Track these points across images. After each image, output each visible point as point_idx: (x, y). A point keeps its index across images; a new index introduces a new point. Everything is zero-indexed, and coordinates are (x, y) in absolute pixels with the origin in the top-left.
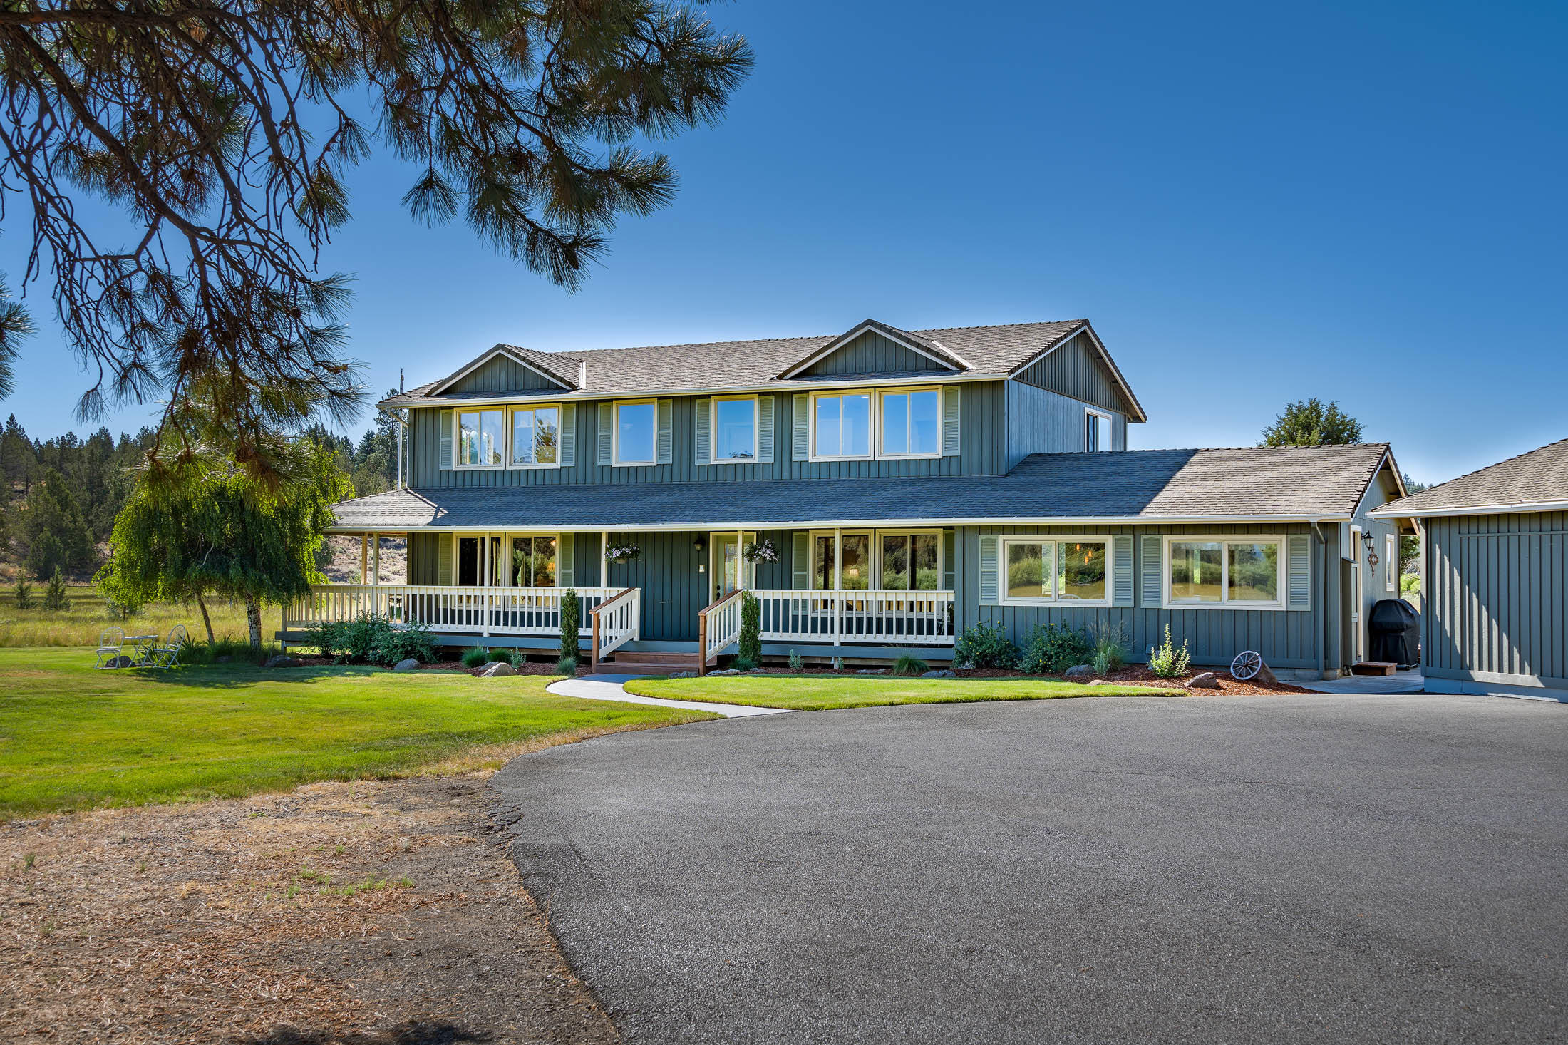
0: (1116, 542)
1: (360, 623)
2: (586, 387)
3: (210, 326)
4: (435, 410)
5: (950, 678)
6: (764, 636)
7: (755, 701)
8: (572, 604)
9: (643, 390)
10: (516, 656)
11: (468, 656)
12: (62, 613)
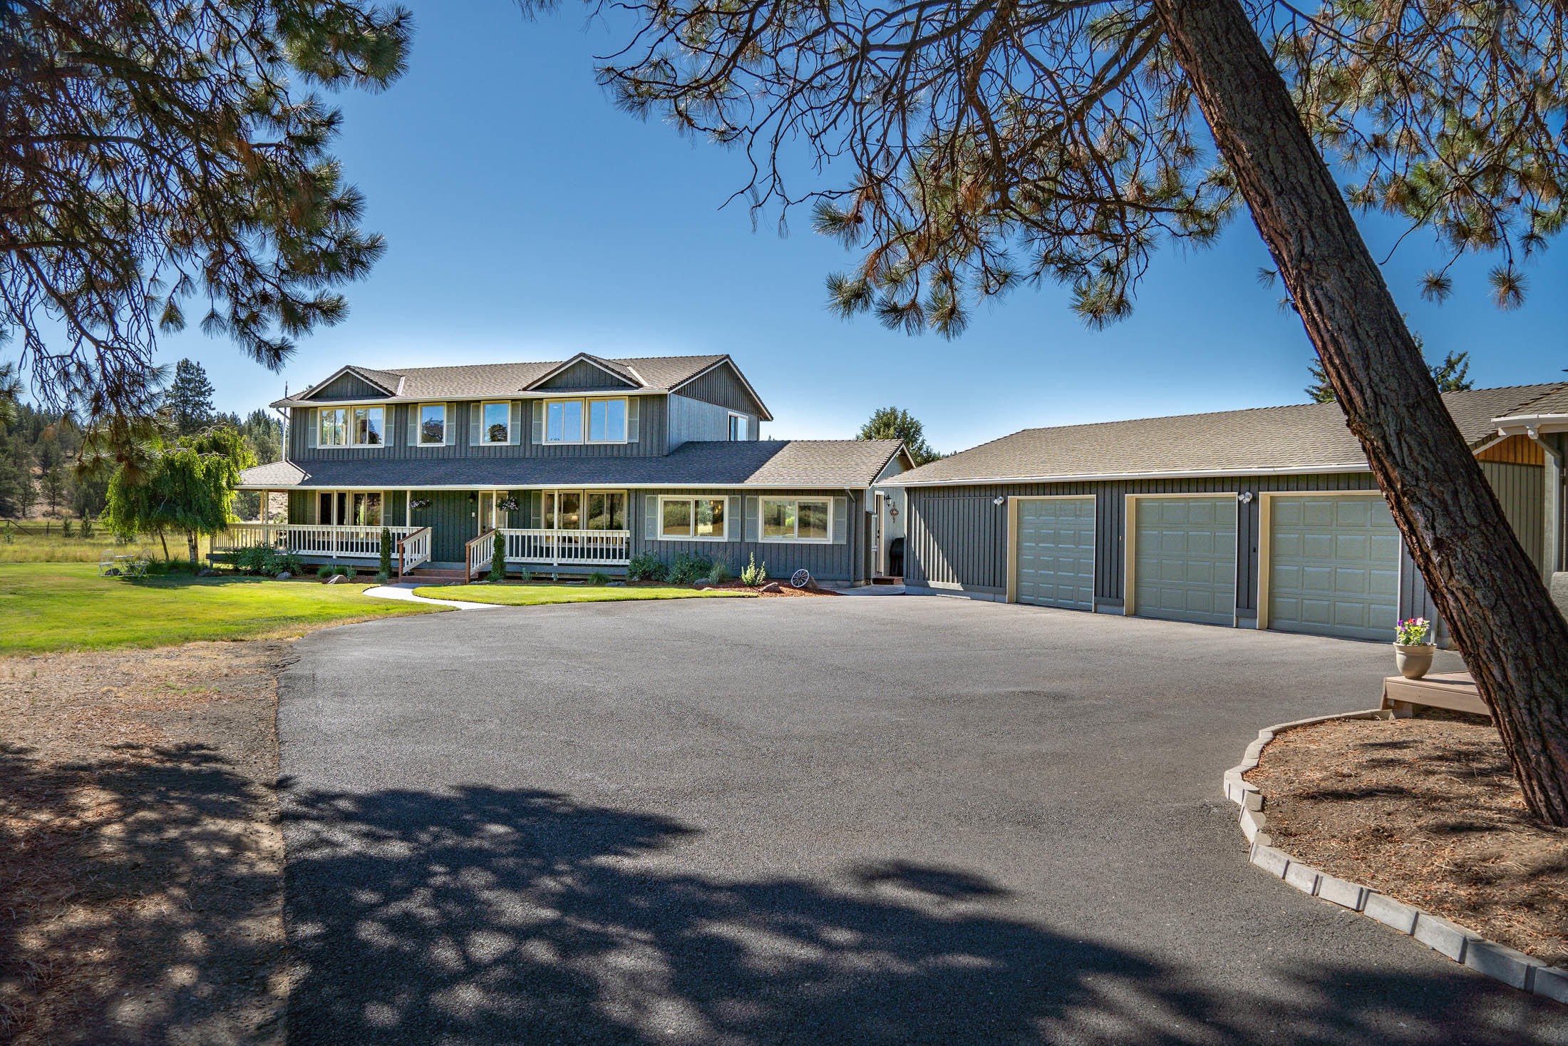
0: (730, 499)
1: (258, 548)
2: (402, 393)
3: (107, 390)
4: (307, 409)
5: (623, 586)
6: (508, 559)
7: (486, 600)
8: (386, 537)
9: (437, 397)
10: (349, 570)
11: (322, 570)
12: (88, 540)
